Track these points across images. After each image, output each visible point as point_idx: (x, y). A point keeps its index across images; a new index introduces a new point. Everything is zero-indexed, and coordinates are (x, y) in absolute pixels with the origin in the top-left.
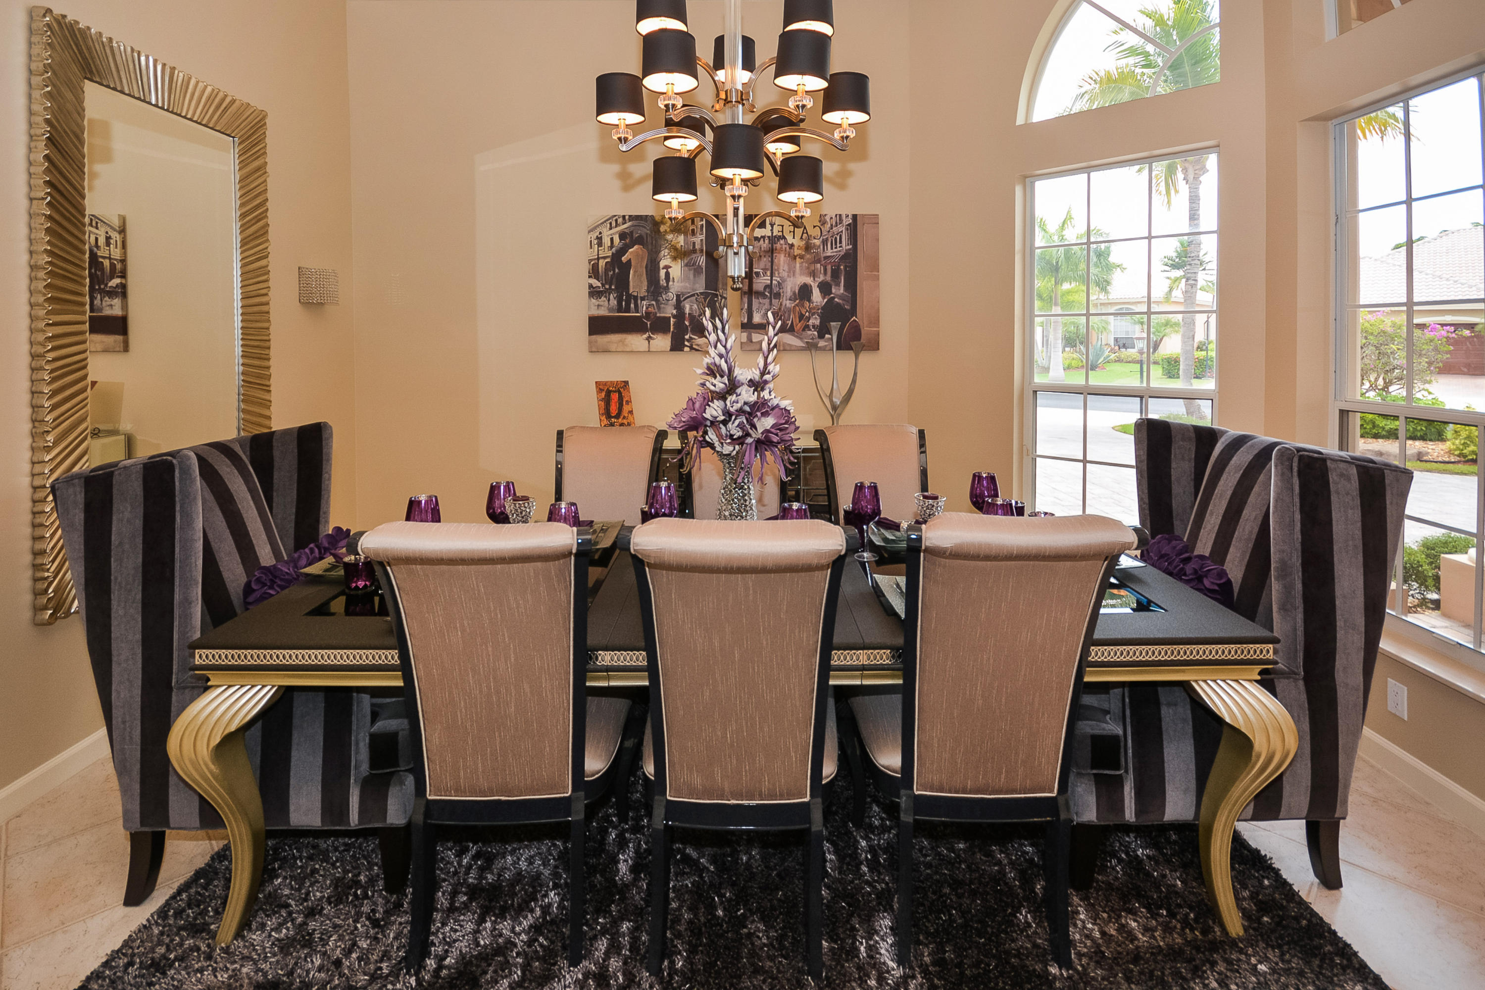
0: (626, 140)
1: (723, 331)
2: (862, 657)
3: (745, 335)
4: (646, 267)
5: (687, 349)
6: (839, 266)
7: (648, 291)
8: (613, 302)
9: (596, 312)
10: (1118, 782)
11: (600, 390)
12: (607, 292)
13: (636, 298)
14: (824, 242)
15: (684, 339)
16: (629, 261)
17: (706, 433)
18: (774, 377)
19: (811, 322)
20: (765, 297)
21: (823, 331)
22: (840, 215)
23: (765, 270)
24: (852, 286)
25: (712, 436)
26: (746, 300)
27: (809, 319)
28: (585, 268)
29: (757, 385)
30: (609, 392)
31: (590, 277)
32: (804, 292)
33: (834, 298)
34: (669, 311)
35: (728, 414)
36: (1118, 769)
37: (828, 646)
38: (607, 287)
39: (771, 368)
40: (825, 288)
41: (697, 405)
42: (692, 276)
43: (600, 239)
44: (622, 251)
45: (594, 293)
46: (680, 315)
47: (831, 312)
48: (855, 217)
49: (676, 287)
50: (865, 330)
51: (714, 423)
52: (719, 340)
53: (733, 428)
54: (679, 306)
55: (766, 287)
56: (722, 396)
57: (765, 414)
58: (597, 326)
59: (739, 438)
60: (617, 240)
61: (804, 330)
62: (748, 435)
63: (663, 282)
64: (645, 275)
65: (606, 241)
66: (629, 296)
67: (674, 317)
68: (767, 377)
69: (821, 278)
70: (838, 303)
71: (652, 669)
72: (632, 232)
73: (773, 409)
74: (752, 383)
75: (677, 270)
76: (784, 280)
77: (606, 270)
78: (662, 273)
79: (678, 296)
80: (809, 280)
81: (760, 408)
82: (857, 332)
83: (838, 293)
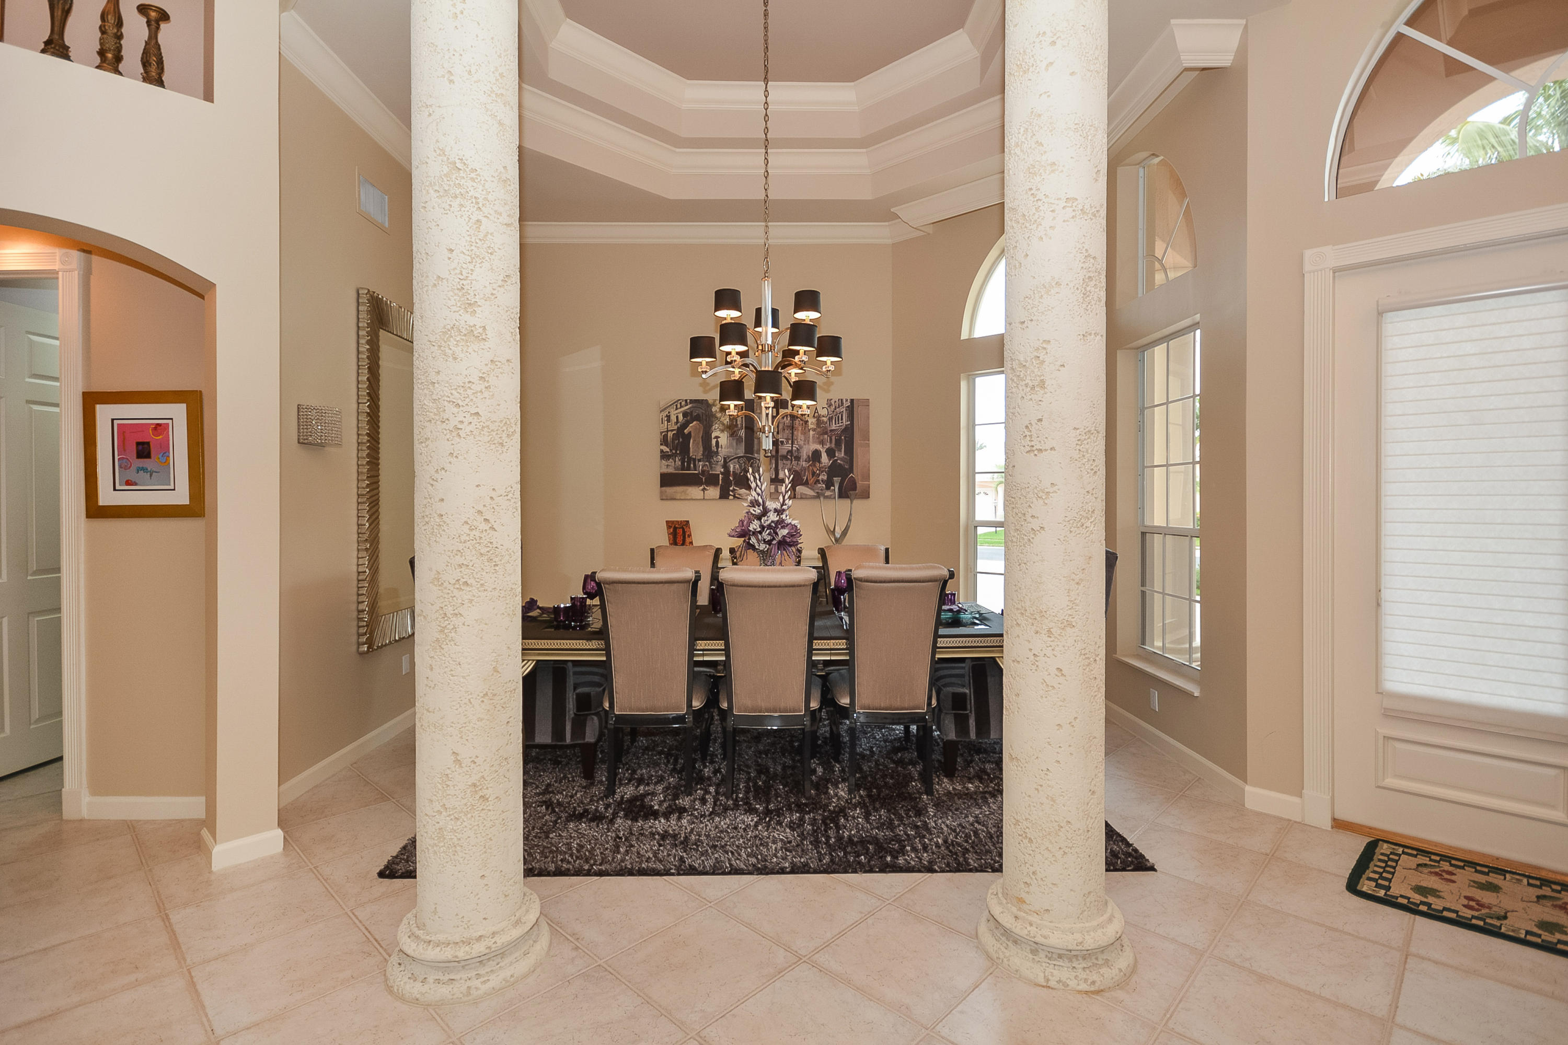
0: (706, 372)
1: (760, 480)
2: (831, 644)
3: (773, 487)
4: (702, 437)
5: (731, 497)
6: (841, 437)
7: (703, 455)
8: (679, 463)
9: (665, 470)
10: (967, 717)
11: (669, 527)
12: (675, 455)
13: (694, 460)
14: (830, 419)
15: (729, 490)
16: (690, 433)
17: (750, 539)
18: (789, 507)
19: (820, 478)
20: (787, 459)
21: (829, 484)
22: (842, 400)
23: (787, 439)
24: (850, 451)
25: (753, 540)
26: (773, 461)
27: (819, 475)
28: (657, 438)
29: (779, 512)
30: (675, 529)
31: (661, 444)
32: (816, 455)
33: (837, 460)
34: (719, 470)
35: (762, 527)
36: (966, 710)
37: (811, 638)
38: (674, 452)
39: (787, 502)
40: (830, 453)
41: (745, 523)
42: (735, 444)
43: (668, 417)
44: (685, 425)
45: (664, 456)
46: (726, 472)
47: (835, 470)
48: (852, 401)
49: (723, 452)
50: (860, 483)
51: (755, 533)
52: (757, 485)
53: (766, 535)
54: (725, 465)
55: (788, 452)
56: (759, 518)
57: (783, 527)
58: (667, 480)
59: (768, 541)
60: (681, 417)
61: (815, 483)
62: (774, 539)
63: (714, 449)
64: (701, 443)
65: (673, 418)
66: (690, 459)
67: (722, 473)
68: (784, 507)
69: (828, 446)
70: (840, 464)
71: (727, 651)
72: (692, 412)
73: (788, 525)
74: (776, 510)
75: (724, 439)
76: (801, 447)
77: (673, 439)
78: (714, 442)
79: (725, 459)
80: (819, 447)
81: (781, 523)
82: (853, 485)
83: (840, 456)
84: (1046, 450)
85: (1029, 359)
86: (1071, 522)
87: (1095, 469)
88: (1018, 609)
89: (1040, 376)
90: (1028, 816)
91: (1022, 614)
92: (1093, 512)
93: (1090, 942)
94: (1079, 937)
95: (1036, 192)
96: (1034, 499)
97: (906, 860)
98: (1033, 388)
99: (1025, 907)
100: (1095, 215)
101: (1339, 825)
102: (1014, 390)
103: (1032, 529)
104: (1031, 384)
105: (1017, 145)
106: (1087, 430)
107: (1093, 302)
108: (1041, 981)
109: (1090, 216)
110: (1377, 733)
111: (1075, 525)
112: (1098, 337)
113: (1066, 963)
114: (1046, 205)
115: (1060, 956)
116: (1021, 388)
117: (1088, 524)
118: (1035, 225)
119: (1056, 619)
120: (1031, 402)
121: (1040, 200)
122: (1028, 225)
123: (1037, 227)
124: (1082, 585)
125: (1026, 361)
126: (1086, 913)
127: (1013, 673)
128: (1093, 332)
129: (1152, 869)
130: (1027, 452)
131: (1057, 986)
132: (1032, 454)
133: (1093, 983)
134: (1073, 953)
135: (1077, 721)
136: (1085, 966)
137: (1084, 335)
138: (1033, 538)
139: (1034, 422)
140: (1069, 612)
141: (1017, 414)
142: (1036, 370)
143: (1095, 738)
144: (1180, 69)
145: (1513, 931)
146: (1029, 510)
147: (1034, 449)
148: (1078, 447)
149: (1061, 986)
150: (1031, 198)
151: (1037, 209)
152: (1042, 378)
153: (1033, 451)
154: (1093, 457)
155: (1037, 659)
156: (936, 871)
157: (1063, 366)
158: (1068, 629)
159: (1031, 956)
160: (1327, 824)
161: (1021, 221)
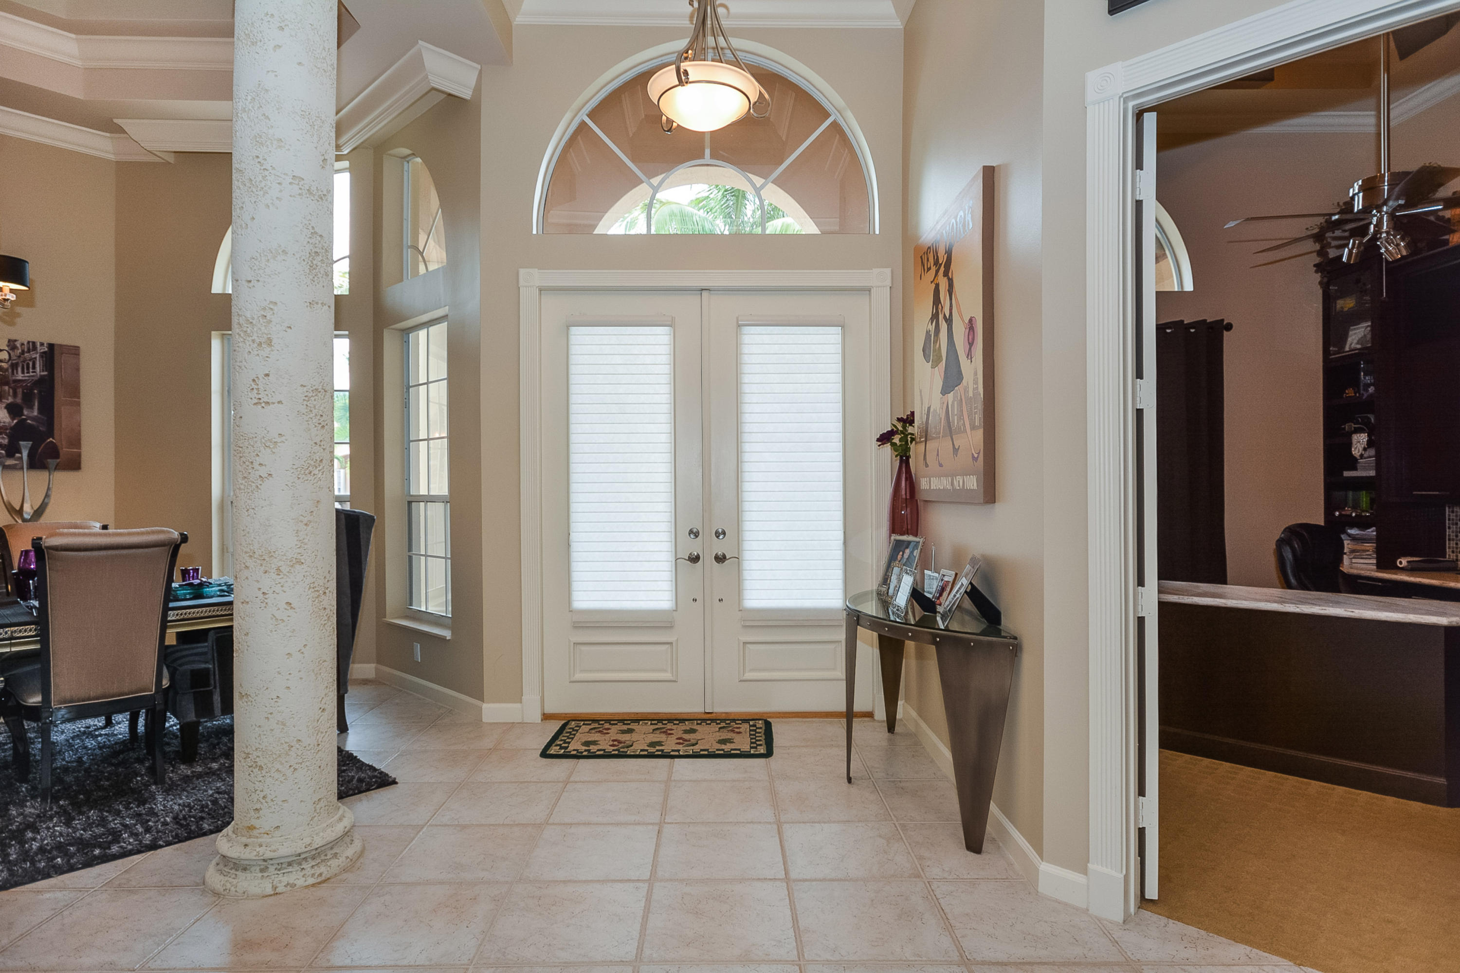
2: (12, 632)
6: (32, 391)
14: (14, 366)
21: (12, 450)
24: (48, 410)
33: (26, 420)
36: (208, 687)
48: (51, 346)
50: (64, 451)
69: (10, 400)
70: (30, 424)
82: (54, 452)
83: (31, 415)
84: (274, 403)
85: (256, 317)
86: (299, 469)
87: (323, 424)
88: (246, 552)
89: (267, 334)
90: (258, 745)
91: (251, 556)
92: (321, 461)
93: (318, 842)
94: (307, 840)
95: (262, 162)
96: (262, 448)
97: (121, 847)
98: (260, 344)
99: (255, 832)
100: (321, 198)
101: (546, 717)
102: (240, 344)
103: (260, 476)
104: (258, 340)
105: (244, 110)
106: (314, 388)
107: (320, 275)
108: (269, 891)
109: (316, 197)
110: (570, 641)
111: (303, 472)
112: (326, 307)
113: (296, 867)
114: (273, 176)
115: (290, 864)
116: (248, 344)
117: (316, 472)
118: (262, 193)
119: (285, 558)
120: (257, 357)
121: (267, 170)
122: (254, 190)
123: (264, 195)
124: (310, 526)
125: (253, 319)
126: (316, 818)
127: (242, 614)
128: (320, 302)
129: (394, 782)
130: (255, 404)
131: (284, 889)
132: (260, 407)
133: (321, 875)
134: (303, 856)
135: (307, 647)
136: (314, 864)
137: (310, 303)
138: (261, 485)
139: (261, 376)
140: (298, 551)
141: (243, 367)
142: (263, 328)
143: (325, 661)
144: (429, 88)
145: (633, 752)
146: (257, 458)
147: (261, 401)
148: (305, 403)
149: (289, 888)
150: (258, 165)
151: (264, 177)
152: (269, 336)
153: (261, 403)
154: (321, 413)
155: (267, 596)
156: (161, 847)
157: (290, 327)
158: (297, 566)
159: (260, 875)
160: (538, 718)
161: (248, 184)
